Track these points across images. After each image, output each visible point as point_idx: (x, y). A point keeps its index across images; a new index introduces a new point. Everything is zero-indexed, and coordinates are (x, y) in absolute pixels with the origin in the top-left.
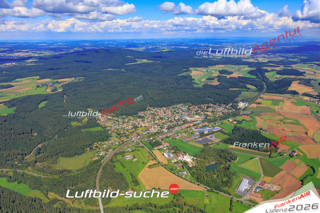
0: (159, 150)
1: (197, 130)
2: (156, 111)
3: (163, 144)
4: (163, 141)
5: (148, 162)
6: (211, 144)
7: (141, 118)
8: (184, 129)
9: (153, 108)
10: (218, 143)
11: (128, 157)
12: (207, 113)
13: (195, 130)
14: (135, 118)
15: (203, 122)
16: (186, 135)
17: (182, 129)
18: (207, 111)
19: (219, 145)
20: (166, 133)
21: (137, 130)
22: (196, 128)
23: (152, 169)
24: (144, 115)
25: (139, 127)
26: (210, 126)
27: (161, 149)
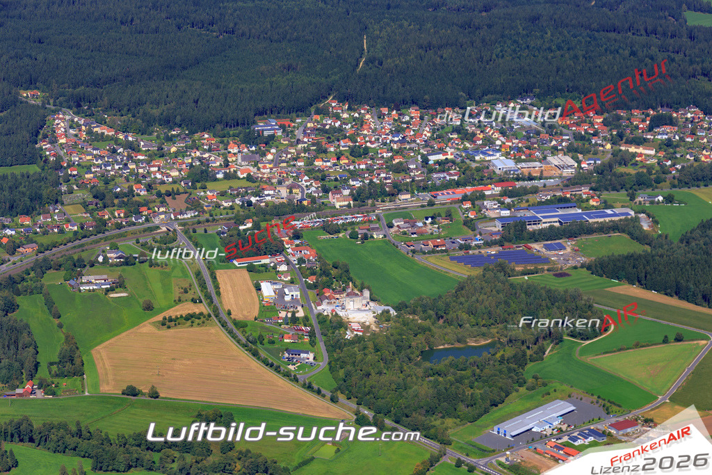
0: (251, 269)
1: (506, 213)
2: (355, 119)
3: (290, 251)
4: (297, 242)
5: (170, 307)
6: (524, 274)
7: (256, 145)
8: (444, 204)
9: (350, 109)
10: (566, 272)
11: (93, 282)
12: (632, 149)
13: (492, 214)
14: (222, 142)
15: (571, 182)
16: (430, 228)
17: (431, 204)
18: (639, 142)
19: (561, 280)
20: (337, 213)
21: (204, 188)
22: (508, 207)
23: (171, 330)
24: (279, 133)
25: (216, 180)
26: (592, 203)
27: (261, 268)
